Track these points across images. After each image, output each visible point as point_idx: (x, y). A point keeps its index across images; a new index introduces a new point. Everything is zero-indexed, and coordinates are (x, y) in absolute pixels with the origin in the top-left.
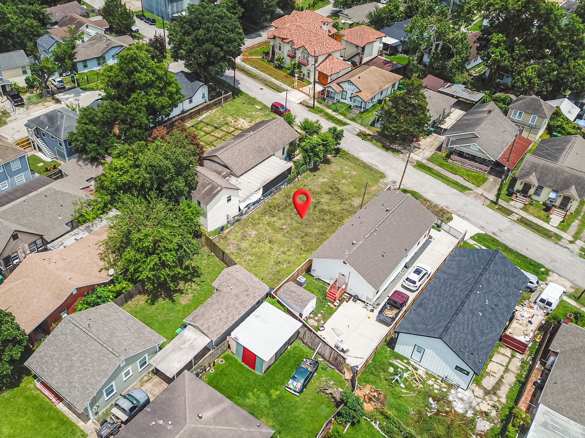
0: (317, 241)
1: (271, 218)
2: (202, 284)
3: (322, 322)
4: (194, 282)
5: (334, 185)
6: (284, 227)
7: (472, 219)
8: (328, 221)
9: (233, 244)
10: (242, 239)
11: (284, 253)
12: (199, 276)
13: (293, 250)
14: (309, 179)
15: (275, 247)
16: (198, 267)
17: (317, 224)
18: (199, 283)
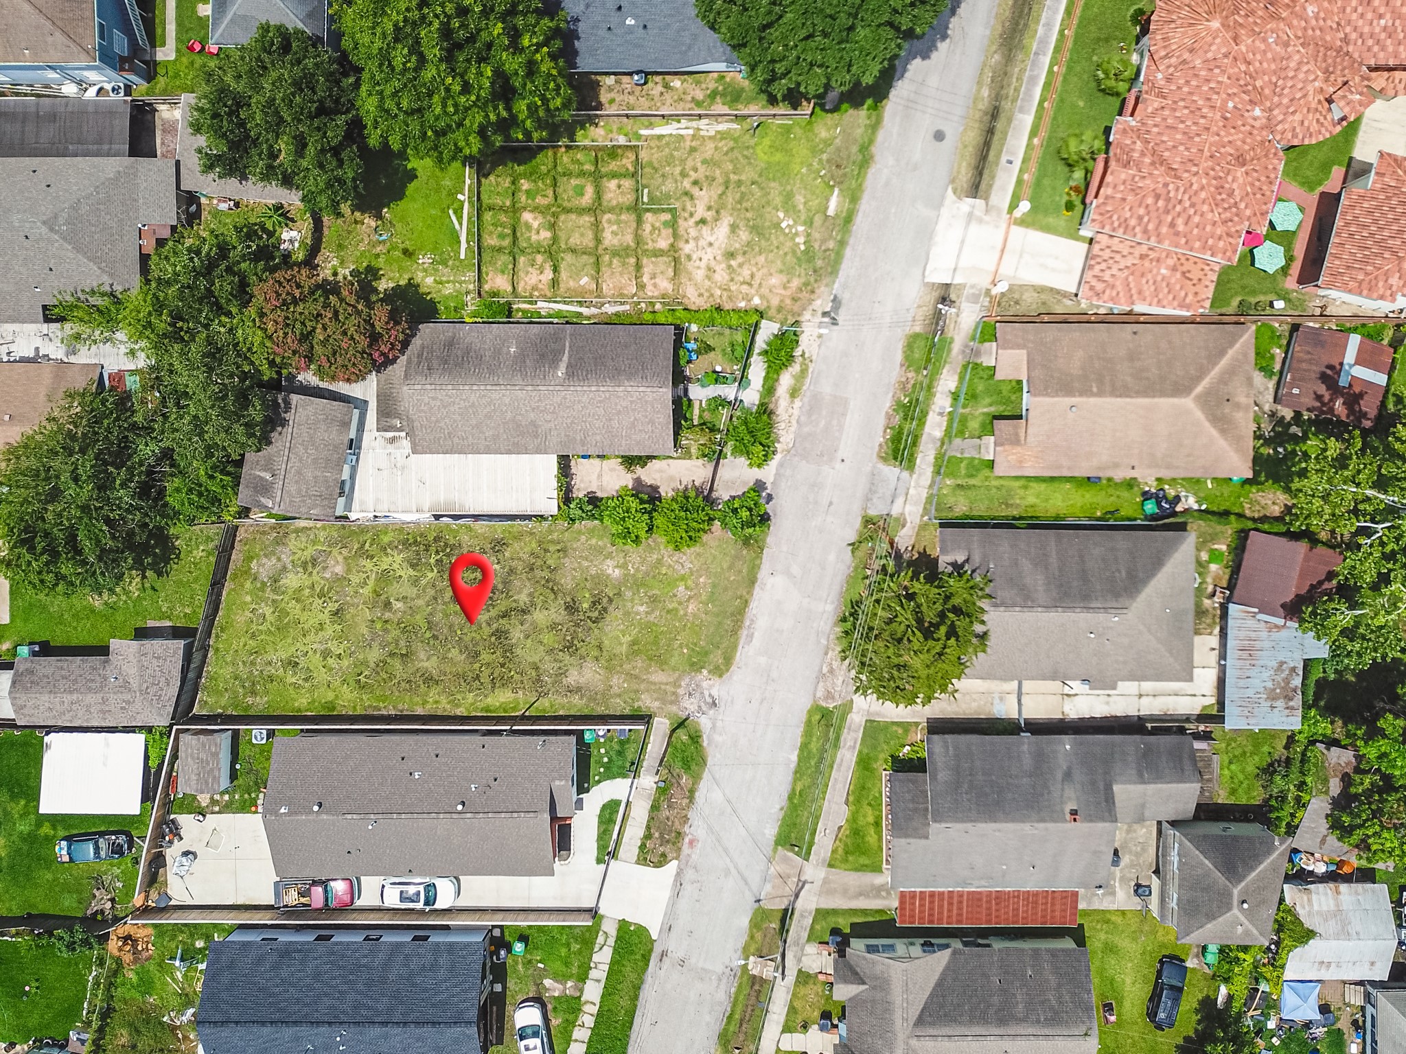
0: (403, 684)
1: (405, 564)
2: (150, 592)
3: (217, 809)
4: (144, 577)
5: (611, 600)
6: (398, 605)
7: (683, 903)
8: (477, 666)
9: (279, 559)
10: (305, 565)
11: (326, 654)
12: (160, 574)
13: (345, 663)
14: (594, 541)
15: (329, 631)
16: (178, 557)
17: (454, 653)
18: (147, 585)
